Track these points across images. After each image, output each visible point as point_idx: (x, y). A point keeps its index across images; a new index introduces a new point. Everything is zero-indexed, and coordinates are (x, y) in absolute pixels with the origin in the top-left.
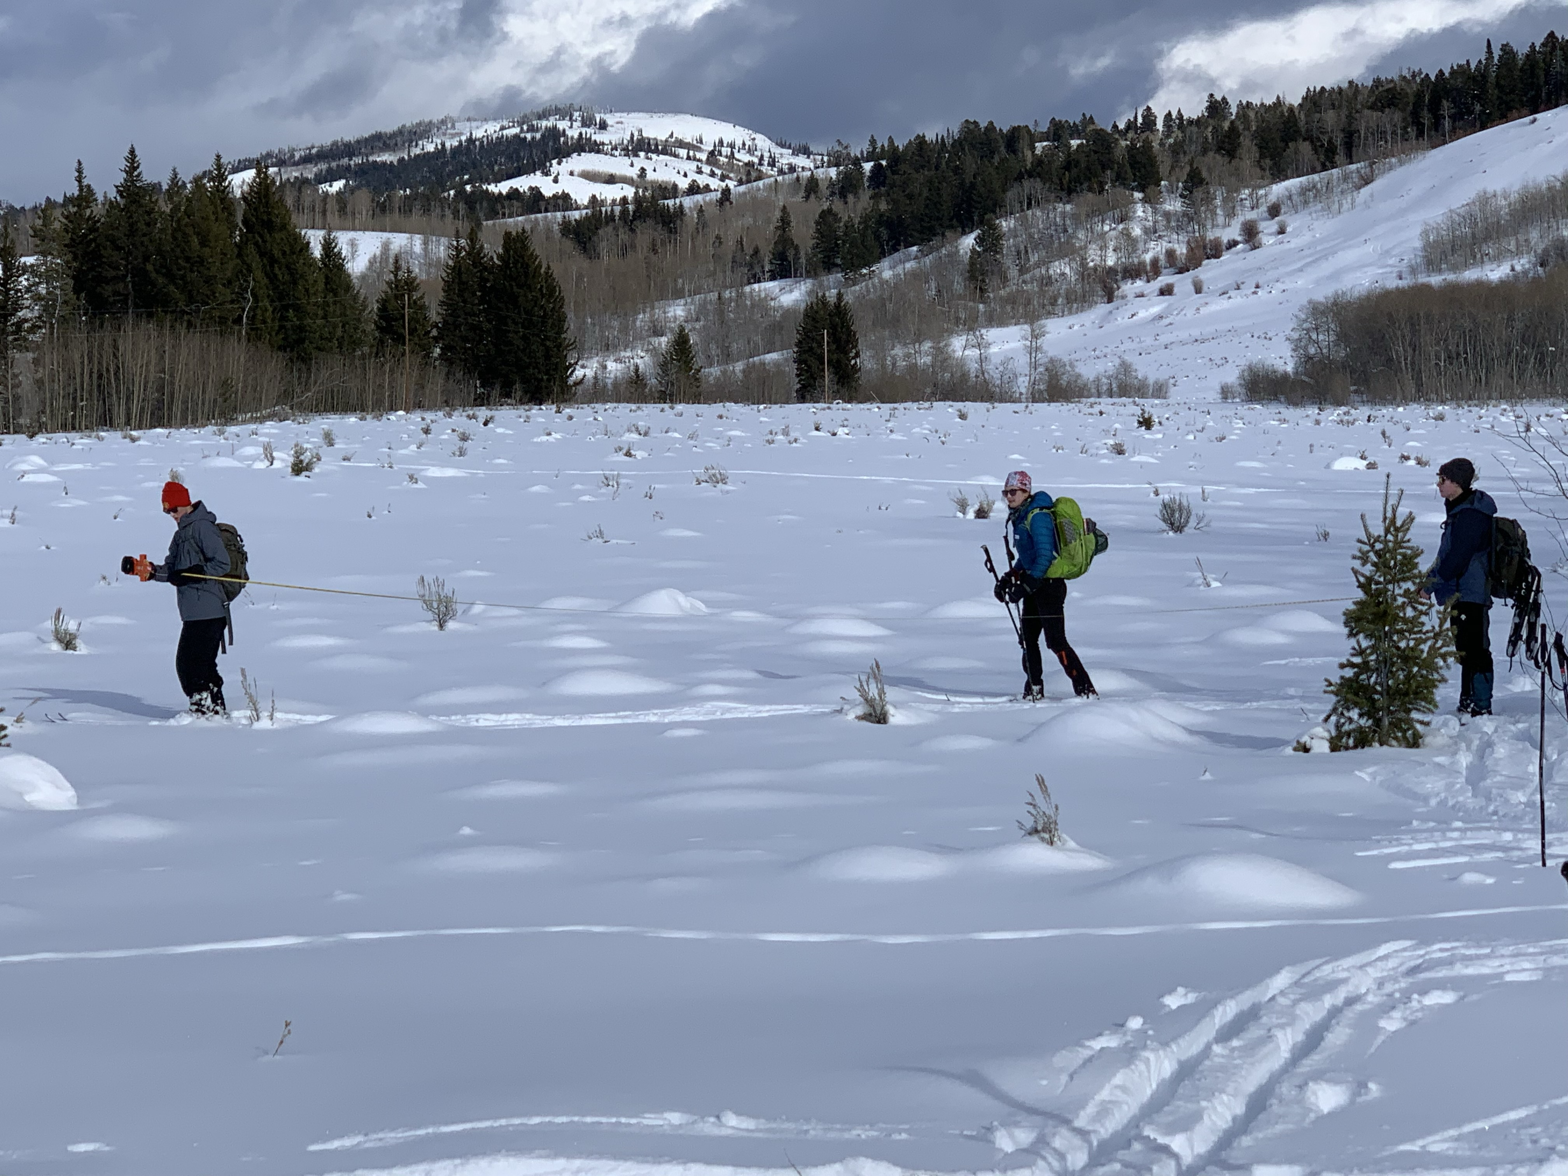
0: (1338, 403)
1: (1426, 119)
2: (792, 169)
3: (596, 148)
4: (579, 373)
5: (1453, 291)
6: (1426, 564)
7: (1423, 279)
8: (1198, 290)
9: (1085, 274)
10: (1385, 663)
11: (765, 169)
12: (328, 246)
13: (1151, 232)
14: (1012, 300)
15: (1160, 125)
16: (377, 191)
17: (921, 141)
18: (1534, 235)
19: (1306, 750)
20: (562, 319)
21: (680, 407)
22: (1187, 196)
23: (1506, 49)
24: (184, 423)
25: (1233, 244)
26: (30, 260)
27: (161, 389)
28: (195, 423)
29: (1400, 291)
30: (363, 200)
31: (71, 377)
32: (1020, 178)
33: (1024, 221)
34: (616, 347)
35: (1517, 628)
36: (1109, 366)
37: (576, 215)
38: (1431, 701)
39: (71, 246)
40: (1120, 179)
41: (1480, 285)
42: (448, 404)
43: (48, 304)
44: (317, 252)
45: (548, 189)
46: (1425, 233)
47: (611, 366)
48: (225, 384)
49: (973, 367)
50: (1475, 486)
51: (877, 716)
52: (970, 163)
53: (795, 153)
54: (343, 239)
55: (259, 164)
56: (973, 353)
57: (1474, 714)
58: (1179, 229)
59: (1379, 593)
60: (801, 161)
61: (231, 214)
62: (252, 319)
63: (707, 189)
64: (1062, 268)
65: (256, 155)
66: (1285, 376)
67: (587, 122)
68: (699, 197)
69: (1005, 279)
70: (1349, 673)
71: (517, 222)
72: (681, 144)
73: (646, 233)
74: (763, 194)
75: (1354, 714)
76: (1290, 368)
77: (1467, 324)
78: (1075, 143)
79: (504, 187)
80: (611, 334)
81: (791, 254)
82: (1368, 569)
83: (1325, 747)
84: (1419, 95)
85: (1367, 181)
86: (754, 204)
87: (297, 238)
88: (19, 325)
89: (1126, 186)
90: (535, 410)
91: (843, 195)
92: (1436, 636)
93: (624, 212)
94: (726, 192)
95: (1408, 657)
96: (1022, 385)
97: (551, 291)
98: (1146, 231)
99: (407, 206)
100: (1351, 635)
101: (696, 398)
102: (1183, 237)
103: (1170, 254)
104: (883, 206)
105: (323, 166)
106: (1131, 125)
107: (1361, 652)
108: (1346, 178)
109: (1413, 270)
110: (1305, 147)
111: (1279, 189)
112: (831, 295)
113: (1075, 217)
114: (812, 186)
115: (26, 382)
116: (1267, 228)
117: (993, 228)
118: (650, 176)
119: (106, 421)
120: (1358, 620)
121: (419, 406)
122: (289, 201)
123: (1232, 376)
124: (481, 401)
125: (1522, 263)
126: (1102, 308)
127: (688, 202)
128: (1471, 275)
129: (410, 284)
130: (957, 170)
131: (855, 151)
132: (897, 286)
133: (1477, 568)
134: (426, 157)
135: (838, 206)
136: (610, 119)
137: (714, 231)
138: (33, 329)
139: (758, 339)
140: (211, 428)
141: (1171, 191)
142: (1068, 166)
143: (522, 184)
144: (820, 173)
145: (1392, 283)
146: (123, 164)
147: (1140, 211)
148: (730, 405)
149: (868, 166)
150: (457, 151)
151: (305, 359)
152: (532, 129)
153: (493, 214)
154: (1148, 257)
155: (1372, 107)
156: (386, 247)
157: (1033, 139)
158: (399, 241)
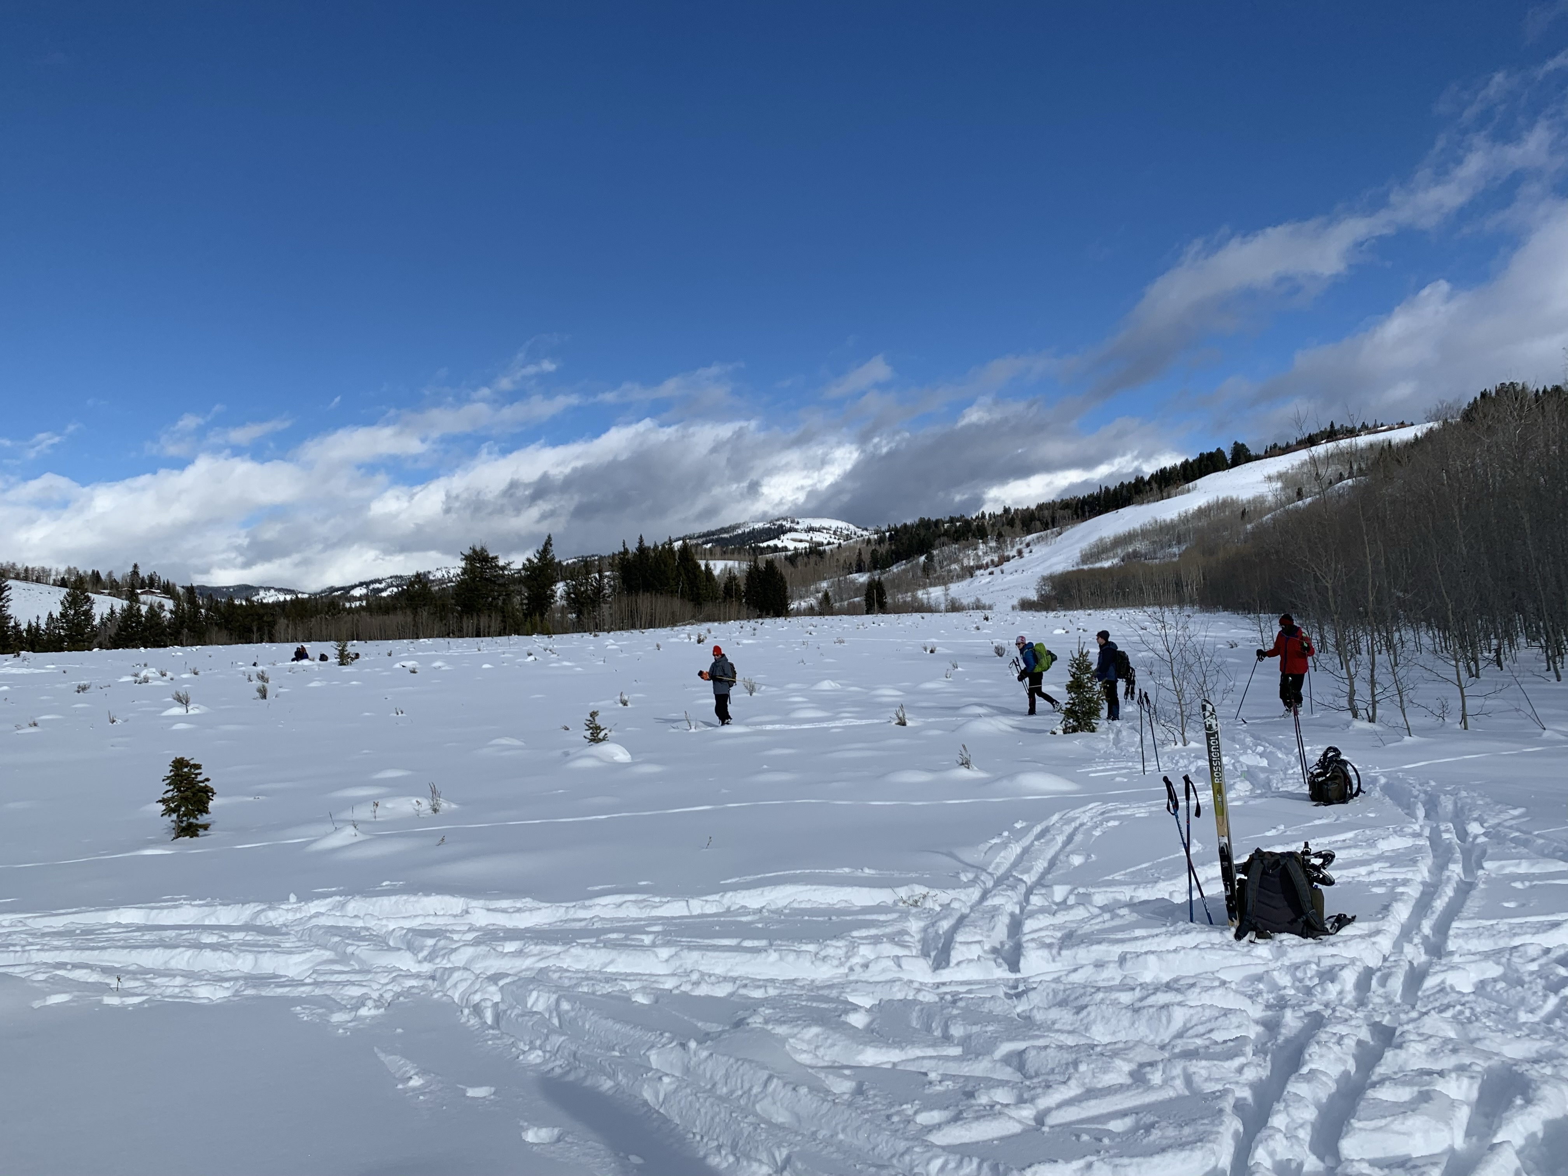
0: (1053, 610)
1: (1080, 512)
2: (862, 536)
3: (796, 530)
4: (792, 606)
5: (1091, 571)
6: (1094, 667)
7: (1081, 567)
8: (1002, 573)
9: (963, 568)
10: (1081, 703)
11: (853, 536)
12: (707, 566)
13: (985, 553)
14: (938, 578)
15: (987, 517)
16: (723, 547)
17: (905, 525)
18: (1119, 551)
19: (1055, 733)
20: (786, 588)
21: (826, 617)
22: (997, 541)
23: (1106, 488)
24: (659, 627)
25: (1014, 557)
26: (608, 573)
27: (651, 616)
28: (663, 627)
29: (1073, 572)
30: (718, 550)
31: (621, 612)
32: (939, 536)
33: (941, 551)
34: (804, 597)
35: (1127, 689)
36: (973, 599)
37: (789, 553)
38: (1099, 716)
39: (621, 569)
40: (974, 536)
41: (1101, 569)
42: (748, 618)
43: (614, 588)
44: (703, 568)
45: (780, 545)
46: (1081, 551)
47: (803, 604)
48: (673, 613)
49: (925, 601)
50: (1110, 640)
51: (903, 723)
52: (923, 532)
53: (863, 530)
54: (711, 563)
55: (684, 539)
56: (925, 596)
57: (1113, 720)
58: (995, 552)
59: (1078, 678)
60: (865, 533)
61: (674, 556)
62: (682, 591)
63: (833, 543)
64: (955, 566)
65: (682, 536)
66: (1034, 602)
67: (792, 522)
68: (831, 546)
69: (935, 571)
70: (1068, 706)
71: (770, 556)
72: (824, 528)
73: (813, 558)
74: (852, 545)
75: (1071, 721)
76: (1036, 599)
77: (1097, 582)
78: (958, 524)
79: (765, 544)
80: (803, 593)
81: (862, 564)
82: (1074, 670)
83: (1061, 732)
84: (1077, 504)
85: (1060, 534)
86: (850, 548)
87: (697, 563)
88: (604, 596)
89: (976, 538)
90: (778, 619)
91: (879, 544)
92: (1099, 693)
93: (806, 552)
94: (840, 544)
95: (1089, 700)
96: (943, 607)
97: (782, 578)
98: (984, 553)
99: (733, 552)
100: (1069, 693)
101: (832, 614)
102: (996, 555)
103: (992, 561)
104: (893, 547)
105: (704, 539)
106: (977, 517)
107: (1073, 699)
108: (1052, 533)
109: (1078, 564)
110: (1038, 523)
111: (1029, 538)
112: (877, 578)
113: (959, 550)
114: (869, 541)
115: (606, 614)
116: (1026, 551)
117: (931, 553)
118: (814, 539)
119: (633, 627)
120: (1071, 687)
121: (738, 619)
122: (693, 551)
123: (1015, 602)
124: (759, 617)
125: (1116, 561)
126: (969, 580)
127: (827, 548)
128: (1098, 565)
129: (735, 578)
130: (918, 535)
131: (883, 529)
132: (898, 574)
133: (1112, 669)
134: (739, 535)
135: (878, 547)
136: (800, 521)
137: (836, 557)
138: (609, 597)
139: (852, 593)
140: (668, 628)
141: (992, 539)
142: (956, 532)
143: (771, 543)
144: (872, 537)
145: (1071, 569)
146: (638, 540)
147: (981, 546)
148: (844, 616)
149: (887, 534)
150: (749, 533)
151: (700, 604)
152: (774, 525)
153: (761, 554)
154: (984, 562)
155: (1061, 509)
156: (726, 566)
157: (944, 523)
158: (730, 563)
